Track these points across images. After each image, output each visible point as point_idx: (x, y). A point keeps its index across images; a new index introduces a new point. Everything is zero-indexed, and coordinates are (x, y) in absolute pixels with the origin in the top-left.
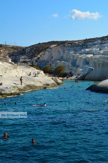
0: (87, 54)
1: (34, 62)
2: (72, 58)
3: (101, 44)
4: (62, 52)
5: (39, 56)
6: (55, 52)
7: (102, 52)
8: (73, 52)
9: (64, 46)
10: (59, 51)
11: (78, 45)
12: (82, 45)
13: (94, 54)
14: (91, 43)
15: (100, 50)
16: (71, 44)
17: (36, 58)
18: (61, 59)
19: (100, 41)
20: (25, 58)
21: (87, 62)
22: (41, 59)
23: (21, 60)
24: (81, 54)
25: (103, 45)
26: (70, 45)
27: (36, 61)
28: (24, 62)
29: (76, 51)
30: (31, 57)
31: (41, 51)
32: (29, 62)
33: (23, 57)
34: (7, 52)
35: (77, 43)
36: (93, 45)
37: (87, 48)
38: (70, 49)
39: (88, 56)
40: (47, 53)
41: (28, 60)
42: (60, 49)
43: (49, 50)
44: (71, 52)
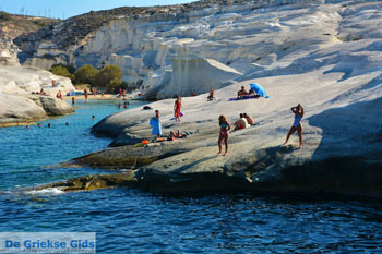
0: (180, 37)
1: (71, 56)
2: (147, 47)
3: (219, 13)
4: (130, 33)
5: (83, 42)
6: (116, 33)
7: (212, 33)
8: (154, 33)
9: (136, 18)
10: (124, 31)
11: (169, 17)
12: (178, 17)
13: (196, 39)
14: (196, 12)
15: (211, 28)
16: (152, 13)
17: (76, 47)
18: (129, 49)
19: (216, 7)
20: (50, 48)
22: (87, 49)
23: (41, 52)
24: (169, 37)
25: (222, 17)
26: (148, 15)
27: (76, 55)
28: (47, 56)
30: (63, 46)
31: (90, 30)
32: (58, 56)
33: (45, 44)
35: (166, 10)
36: (200, 16)
37: (188, 22)
38: (147, 26)
39: (182, 42)
40: (99, 34)
41: (57, 52)
42: (127, 27)
43: (105, 28)
44: (151, 34)
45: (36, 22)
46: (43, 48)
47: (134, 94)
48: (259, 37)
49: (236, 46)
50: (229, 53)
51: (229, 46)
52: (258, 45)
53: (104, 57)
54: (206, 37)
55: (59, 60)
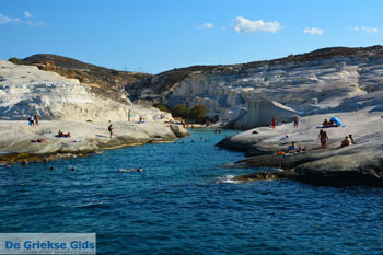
0: (244, 86)
1: (164, 98)
2: (220, 92)
3: (269, 70)
4: (206, 83)
5: (172, 89)
6: (196, 83)
7: (267, 83)
8: (224, 83)
10: (202, 82)
12: (240, 72)
13: (255, 87)
14: (252, 70)
15: (266, 80)
16: (222, 70)
17: (167, 92)
18: (206, 94)
19: (267, 66)
20: (149, 93)
21: (242, 99)
22: (175, 94)
23: (144, 96)
24: (236, 86)
25: (272, 73)
26: (219, 71)
27: (167, 97)
28: (148, 99)
29: (228, 81)
30: (159, 91)
31: (176, 82)
32: (155, 98)
33: (146, 91)
34: (125, 83)
35: (231, 68)
36: (255, 72)
37: (246, 76)
38: (218, 79)
39: (246, 89)
40: (184, 84)
41: (154, 96)
42: (204, 79)
43: (188, 79)
44: (222, 84)
45: (135, 76)
46: (145, 93)
47: (217, 124)
48: (303, 87)
49: (288, 93)
50: (282, 97)
51: (283, 92)
52: (304, 92)
53: (188, 100)
54: (263, 86)
55: (156, 101)
